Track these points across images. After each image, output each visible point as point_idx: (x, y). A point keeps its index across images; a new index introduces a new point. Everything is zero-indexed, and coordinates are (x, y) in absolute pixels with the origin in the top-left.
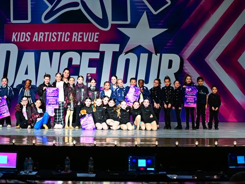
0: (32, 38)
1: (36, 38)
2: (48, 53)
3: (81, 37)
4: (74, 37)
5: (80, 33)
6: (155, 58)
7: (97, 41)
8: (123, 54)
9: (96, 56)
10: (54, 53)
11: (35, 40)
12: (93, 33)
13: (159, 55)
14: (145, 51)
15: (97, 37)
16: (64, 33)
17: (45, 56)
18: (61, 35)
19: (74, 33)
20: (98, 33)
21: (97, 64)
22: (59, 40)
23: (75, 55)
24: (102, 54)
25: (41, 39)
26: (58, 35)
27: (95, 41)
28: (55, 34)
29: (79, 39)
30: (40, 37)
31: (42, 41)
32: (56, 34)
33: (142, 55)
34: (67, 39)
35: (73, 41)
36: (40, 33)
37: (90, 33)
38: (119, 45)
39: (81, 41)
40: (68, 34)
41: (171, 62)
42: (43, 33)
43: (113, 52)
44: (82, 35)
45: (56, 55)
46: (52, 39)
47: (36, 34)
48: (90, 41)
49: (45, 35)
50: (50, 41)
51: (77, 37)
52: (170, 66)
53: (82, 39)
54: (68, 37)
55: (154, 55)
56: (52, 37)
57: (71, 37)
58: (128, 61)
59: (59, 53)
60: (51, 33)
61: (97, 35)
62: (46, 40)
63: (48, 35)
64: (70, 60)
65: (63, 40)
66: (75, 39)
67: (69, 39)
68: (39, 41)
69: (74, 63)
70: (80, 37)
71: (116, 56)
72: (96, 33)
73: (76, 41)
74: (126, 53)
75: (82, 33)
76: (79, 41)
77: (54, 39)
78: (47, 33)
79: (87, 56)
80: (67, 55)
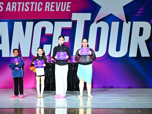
0: (5, 8)
1: (8, 8)
2: (21, 22)
3: (54, 7)
4: (46, 7)
5: (52, 3)
6: (126, 26)
7: (69, 10)
8: (95, 22)
9: (69, 25)
10: (27, 23)
11: (8, 10)
12: (65, 3)
13: (130, 23)
14: (116, 19)
15: (69, 7)
16: (36, 3)
17: (18, 25)
18: (34, 5)
19: (47, 3)
20: (70, 3)
21: (70, 33)
22: (32, 10)
23: (47, 25)
24: (75, 23)
25: (14, 8)
26: (31, 4)
27: (67, 10)
28: (27, 4)
29: (51, 8)
30: (13, 7)
31: (15, 10)
32: (29, 4)
33: (113, 23)
34: (40, 9)
35: (46, 10)
36: (13, 3)
37: (62, 3)
38: (90, 14)
39: (53, 10)
40: (40, 4)
41: (141, 30)
42: (16, 3)
43: (85, 21)
44: (54, 5)
45: (29, 24)
46: (25, 9)
47: (9, 4)
48: (62, 10)
49: (18, 5)
50: (23, 10)
51: (50, 7)
52: (141, 34)
53: (54, 8)
54: (41, 6)
55: (125, 23)
56: (25, 7)
57: (43, 7)
58: (99, 30)
59: (32, 23)
60: (23, 3)
61: (69, 5)
62: (19, 10)
63: (21, 5)
64: (44, 29)
65: (35, 10)
66: (47, 8)
67: (41, 8)
68: (12, 10)
69: (47, 32)
70: (52, 6)
71: (87, 25)
72: (68, 3)
73: (48, 10)
74: (98, 22)
75: (54, 3)
76: (51, 10)
77: (27, 9)
78: (20, 3)
79: (60, 25)
80: (40, 25)
